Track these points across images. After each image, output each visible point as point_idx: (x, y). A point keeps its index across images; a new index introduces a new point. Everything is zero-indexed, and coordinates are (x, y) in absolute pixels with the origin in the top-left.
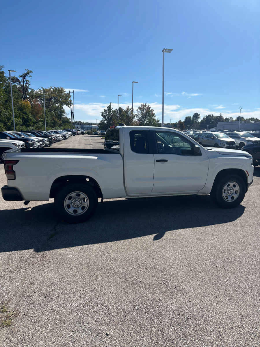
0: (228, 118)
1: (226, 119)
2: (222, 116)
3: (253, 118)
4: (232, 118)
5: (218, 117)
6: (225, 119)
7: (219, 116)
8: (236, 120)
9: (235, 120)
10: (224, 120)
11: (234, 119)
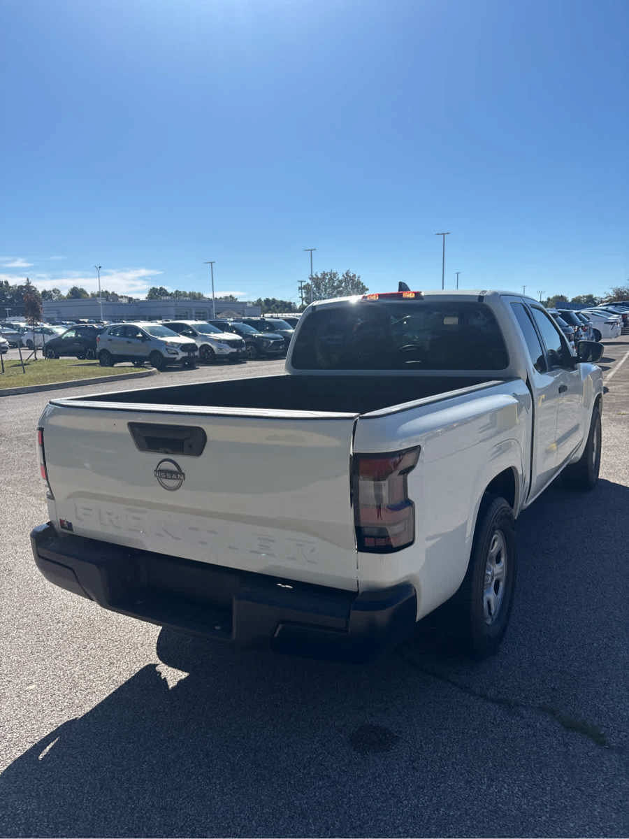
0: (47, 290)
1: (44, 293)
2: (33, 287)
3: (106, 292)
4: (59, 292)
5: (21, 287)
6: (40, 292)
7: (24, 285)
8: (68, 297)
9: (65, 296)
10: (39, 294)
11: (65, 293)
